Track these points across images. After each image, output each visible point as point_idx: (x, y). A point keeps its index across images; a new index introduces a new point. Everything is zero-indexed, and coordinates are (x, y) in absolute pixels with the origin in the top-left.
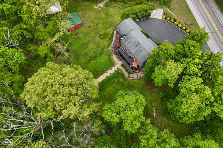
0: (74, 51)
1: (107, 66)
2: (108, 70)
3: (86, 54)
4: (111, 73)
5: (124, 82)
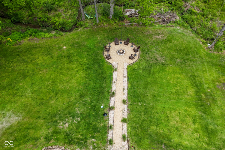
1: (143, 117)
2: (130, 111)
4: (111, 112)
5: (51, 130)
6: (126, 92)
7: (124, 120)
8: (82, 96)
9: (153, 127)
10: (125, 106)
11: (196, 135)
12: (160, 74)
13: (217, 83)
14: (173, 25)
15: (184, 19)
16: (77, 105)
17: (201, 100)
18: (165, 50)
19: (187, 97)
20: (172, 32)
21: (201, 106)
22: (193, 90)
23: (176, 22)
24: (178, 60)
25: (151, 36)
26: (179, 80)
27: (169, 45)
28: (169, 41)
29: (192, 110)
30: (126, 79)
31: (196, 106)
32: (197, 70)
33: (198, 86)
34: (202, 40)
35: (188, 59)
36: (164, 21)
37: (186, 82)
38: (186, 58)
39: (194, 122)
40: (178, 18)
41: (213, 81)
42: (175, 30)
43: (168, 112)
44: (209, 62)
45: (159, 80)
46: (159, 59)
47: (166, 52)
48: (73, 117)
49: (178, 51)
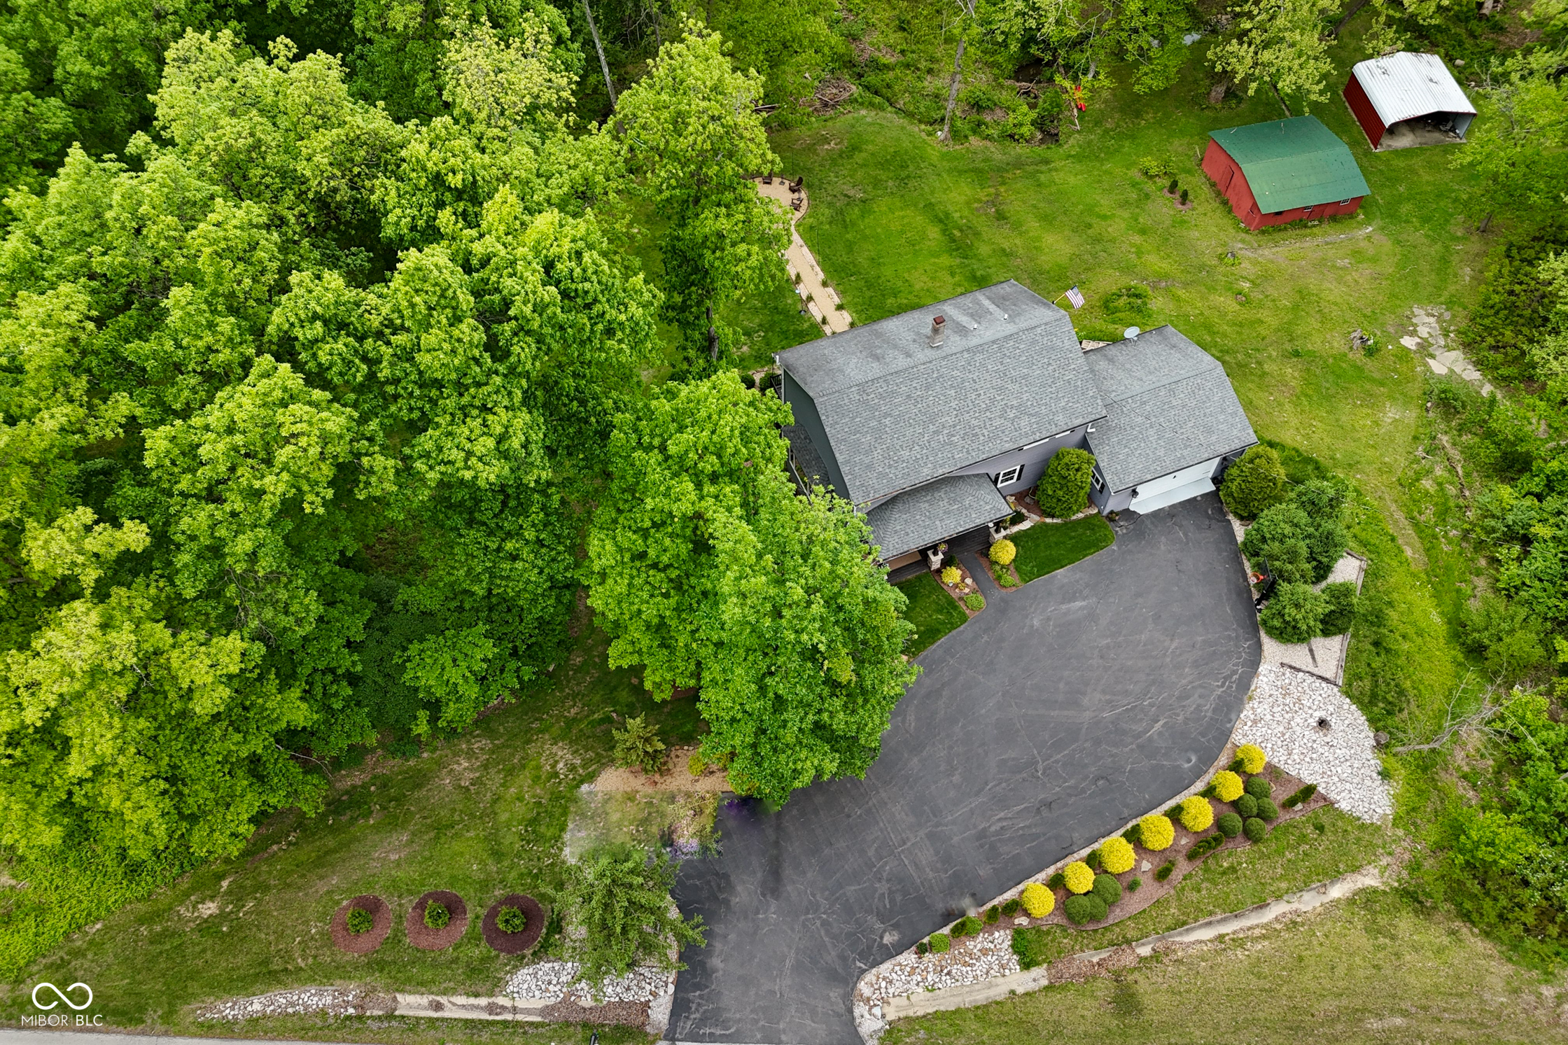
0: (1044, 168)
1: (868, 294)
2: (841, 293)
3: (1001, 216)
4: (811, 305)
6: (818, 269)
7: (839, 307)
10: (830, 290)
12: (866, 221)
13: (976, 205)
14: (849, 108)
15: (867, 88)
16: (741, 317)
17: (954, 241)
18: (856, 170)
19: (929, 243)
20: (853, 126)
21: (957, 249)
22: (936, 229)
23: (852, 101)
24: (890, 183)
25: (811, 149)
26: (906, 221)
27: (859, 157)
28: (855, 148)
29: (945, 260)
30: (805, 249)
31: (950, 252)
32: (932, 193)
33: (943, 220)
34: (923, 127)
35: (908, 177)
36: (826, 105)
37: (920, 220)
38: (903, 174)
39: (953, 274)
40: (855, 90)
41: (968, 203)
42: (857, 120)
43: (906, 275)
44: (950, 171)
45: (867, 232)
46: (851, 193)
47: (860, 174)
49: (884, 165)
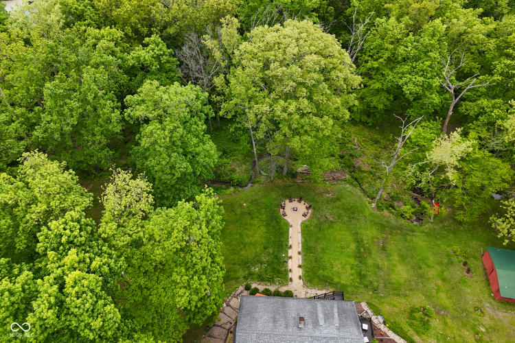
6: (300, 245)
7: (300, 266)
8: (265, 248)
9: (321, 272)
11: (351, 277)
12: (329, 231)
13: (375, 240)
14: (343, 182)
15: (352, 177)
16: (263, 255)
18: (334, 208)
19: (349, 250)
20: (341, 190)
21: (359, 257)
22: (355, 245)
23: (345, 180)
24: (345, 218)
25: (321, 194)
26: (344, 236)
27: (338, 204)
28: (338, 199)
29: (352, 261)
30: (300, 235)
32: (360, 228)
33: (359, 242)
34: (368, 199)
35: (353, 218)
36: (334, 179)
37: (350, 238)
38: (352, 216)
39: (352, 269)
40: (348, 176)
41: (373, 238)
42: (344, 188)
44: (371, 221)
45: (327, 236)
46: (328, 217)
47: (335, 211)
48: (261, 264)
49: (346, 210)
